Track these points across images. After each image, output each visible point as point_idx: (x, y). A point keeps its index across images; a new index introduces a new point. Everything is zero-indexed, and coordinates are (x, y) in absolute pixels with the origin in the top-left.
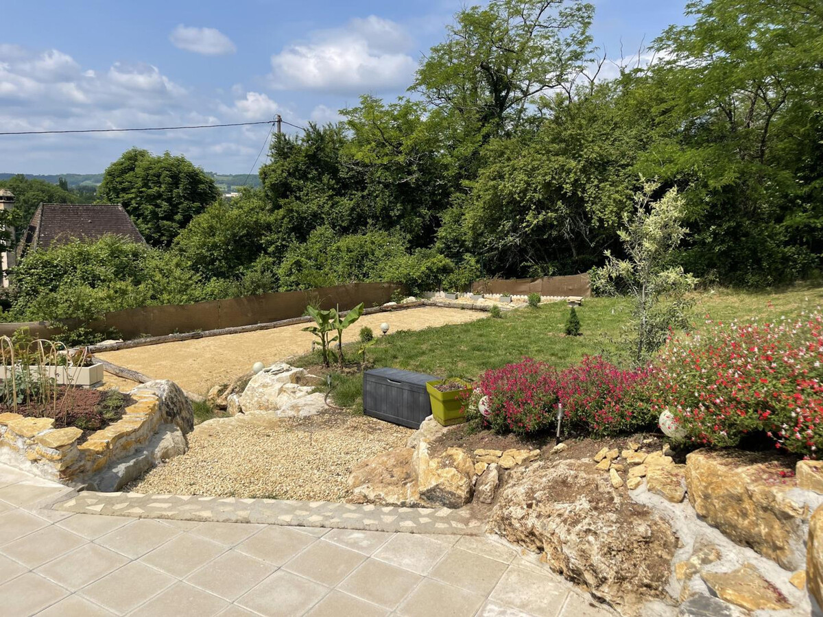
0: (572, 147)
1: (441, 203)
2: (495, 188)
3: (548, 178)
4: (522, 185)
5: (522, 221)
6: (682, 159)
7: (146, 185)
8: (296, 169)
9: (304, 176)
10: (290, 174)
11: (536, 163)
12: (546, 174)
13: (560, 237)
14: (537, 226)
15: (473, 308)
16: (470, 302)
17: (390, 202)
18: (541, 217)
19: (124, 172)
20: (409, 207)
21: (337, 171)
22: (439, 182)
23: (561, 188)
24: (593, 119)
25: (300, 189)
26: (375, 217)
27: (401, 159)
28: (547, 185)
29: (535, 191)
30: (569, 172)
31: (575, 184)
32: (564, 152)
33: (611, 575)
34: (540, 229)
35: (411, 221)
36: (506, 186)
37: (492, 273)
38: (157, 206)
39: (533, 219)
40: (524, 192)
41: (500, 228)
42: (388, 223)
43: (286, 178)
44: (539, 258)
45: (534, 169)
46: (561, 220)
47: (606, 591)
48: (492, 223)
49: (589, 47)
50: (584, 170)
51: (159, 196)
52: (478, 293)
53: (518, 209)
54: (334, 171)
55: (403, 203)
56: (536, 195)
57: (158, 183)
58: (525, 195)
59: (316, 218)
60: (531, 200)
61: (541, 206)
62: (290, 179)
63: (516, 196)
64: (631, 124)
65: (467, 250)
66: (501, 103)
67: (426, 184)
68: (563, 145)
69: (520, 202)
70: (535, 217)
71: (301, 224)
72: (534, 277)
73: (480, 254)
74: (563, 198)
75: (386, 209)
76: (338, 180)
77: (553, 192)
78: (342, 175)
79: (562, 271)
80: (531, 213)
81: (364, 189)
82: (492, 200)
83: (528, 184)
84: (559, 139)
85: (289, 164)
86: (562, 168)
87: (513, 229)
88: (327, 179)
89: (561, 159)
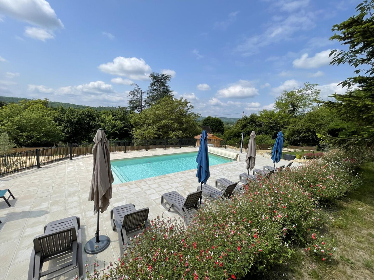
0: (313, 121)
1: (279, 130)
2: (294, 128)
3: (307, 127)
4: (301, 128)
5: (300, 135)
6: (341, 126)
7: (211, 123)
8: (248, 122)
9: (249, 123)
10: (246, 123)
13: (309, 139)
14: (303, 136)
15: (287, 151)
16: (287, 150)
17: (267, 129)
18: (305, 135)
19: (207, 120)
20: (271, 130)
21: (256, 122)
22: (278, 126)
23: (310, 129)
24: (319, 116)
25: (248, 126)
26: (264, 132)
27: (271, 121)
28: (307, 129)
29: (303, 129)
30: (312, 126)
31: (313, 129)
32: (311, 122)
34: (304, 137)
35: (272, 133)
36: (296, 128)
37: (291, 145)
38: (213, 127)
39: (302, 135)
40: (301, 130)
41: (294, 136)
42: (267, 133)
44: (303, 143)
45: (303, 125)
46: (309, 136)
48: (292, 135)
49: (318, 98)
50: (316, 126)
51: (214, 125)
52: (288, 148)
53: (299, 132)
54: (255, 122)
55: (270, 129)
57: (214, 122)
60: (302, 131)
61: (305, 132)
63: (299, 130)
64: (329, 116)
65: (285, 140)
66: (294, 110)
67: (275, 126)
68: (311, 121)
70: (303, 134)
72: (302, 146)
73: (288, 141)
74: (311, 131)
76: (256, 124)
77: (308, 130)
78: (257, 123)
79: (309, 145)
80: (302, 134)
81: (262, 126)
82: (292, 130)
83: (302, 128)
84: (310, 120)
85: (246, 121)
86: (311, 125)
87: (298, 136)
88: (254, 124)
89: (310, 124)
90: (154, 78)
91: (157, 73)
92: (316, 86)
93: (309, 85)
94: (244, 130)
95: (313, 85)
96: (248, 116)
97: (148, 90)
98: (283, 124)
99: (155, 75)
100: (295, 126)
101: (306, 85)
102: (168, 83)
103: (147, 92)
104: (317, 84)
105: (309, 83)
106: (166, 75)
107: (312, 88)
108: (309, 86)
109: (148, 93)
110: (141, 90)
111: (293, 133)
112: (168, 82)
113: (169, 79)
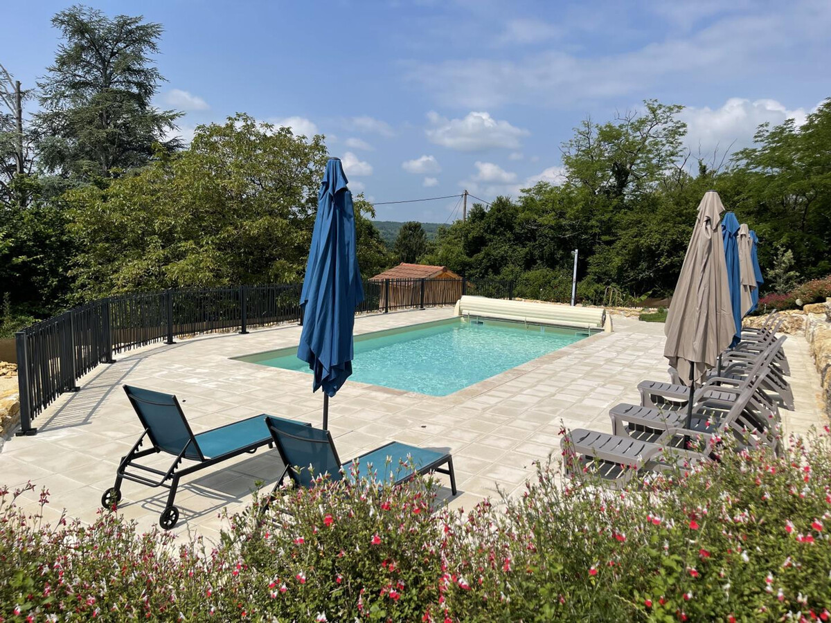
2: (637, 242)
3: (675, 237)
4: (658, 241)
5: (656, 262)
8: (489, 226)
9: (493, 232)
10: (484, 231)
11: (666, 228)
12: (673, 235)
14: (667, 266)
17: (554, 250)
21: (513, 228)
23: (682, 244)
25: (491, 240)
26: (541, 258)
27: (563, 222)
28: (673, 241)
29: (666, 244)
33: (790, 327)
36: (645, 241)
40: (659, 245)
41: (640, 267)
42: (551, 263)
43: (483, 234)
45: (665, 232)
47: (789, 331)
48: (634, 264)
49: (680, 148)
54: (511, 228)
56: (666, 247)
58: (659, 247)
59: (504, 260)
60: (663, 250)
61: (670, 254)
62: (485, 234)
63: (653, 247)
66: (622, 185)
69: (655, 251)
70: (666, 260)
71: (495, 264)
72: (663, 297)
73: (623, 283)
75: (552, 254)
76: (515, 234)
80: (663, 258)
81: (535, 241)
82: (634, 249)
83: (660, 240)
84: (680, 215)
85: (483, 224)
86: (684, 231)
87: (649, 268)
88: (509, 234)
89: (683, 226)
90: (80, 28)
91: (95, 9)
92: (678, 112)
93: (660, 106)
94: (481, 255)
95: (671, 109)
96: (487, 204)
97: (43, 81)
98: (598, 230)
99: (85, 19)
100: (640, 235)
101: (650, 108)
102: (151, 59)
103: (40, 92)
104: (680, 107)
105: (656, 101)
106: (140, 24)
107: (668, 117)
108: (658, 112)
109: (46, 100)
110: (19, 84)
111: (636, 257)
112: (147, 52)
113: (153, 40)
